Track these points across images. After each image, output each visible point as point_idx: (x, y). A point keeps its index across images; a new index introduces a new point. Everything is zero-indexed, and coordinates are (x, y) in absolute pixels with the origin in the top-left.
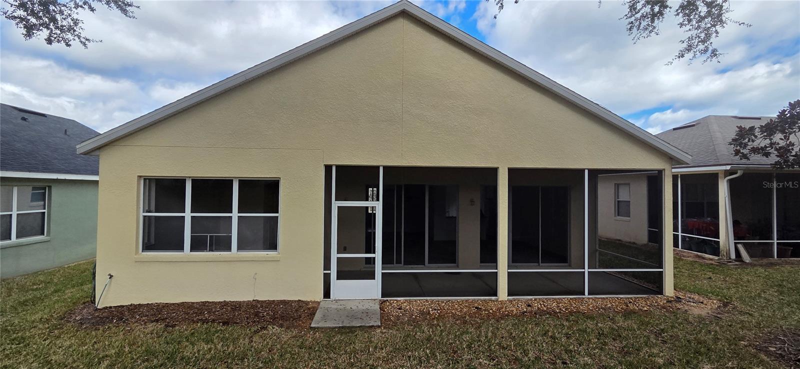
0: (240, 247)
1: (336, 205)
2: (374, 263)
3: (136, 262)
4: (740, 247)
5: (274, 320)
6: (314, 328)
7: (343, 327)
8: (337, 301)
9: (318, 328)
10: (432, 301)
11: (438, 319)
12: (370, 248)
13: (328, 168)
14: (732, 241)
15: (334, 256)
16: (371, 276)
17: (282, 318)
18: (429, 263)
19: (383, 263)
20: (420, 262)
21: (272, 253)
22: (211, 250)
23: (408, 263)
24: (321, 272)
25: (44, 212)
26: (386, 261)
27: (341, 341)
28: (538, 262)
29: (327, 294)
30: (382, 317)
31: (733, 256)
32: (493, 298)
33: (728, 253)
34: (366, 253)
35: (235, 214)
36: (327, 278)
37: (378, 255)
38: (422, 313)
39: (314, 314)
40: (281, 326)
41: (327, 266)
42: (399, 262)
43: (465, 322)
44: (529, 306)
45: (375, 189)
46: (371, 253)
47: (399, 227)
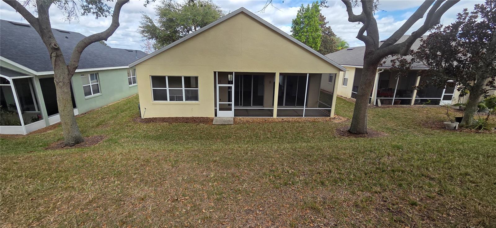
0: (186, 100)
1: (218, 86)
2: (231, 105)
3: (153, 104)
4: (379, 101)
5: (201, 122)
6: (214, 124)
7: (222, 124)
8: (219, 117)
9: (215, 124)
10: (251, 118)
11: (251, 123)
12: (230, 100)
13: (215, 73)
14: (376, 98)
15: (218, 103)
16: (231, 110)
17: (203, 122)
18: (253, 105)
19: (235, 105)
20: (250, 105)
21: (197, 102)
22: (176, 101)
23: (245, 105)
24: (214, 108)
25: (98, 84)
26: (236, 104)
27: (222, 127)
28: (295, 106)
29: (216, 115)
30: (234, 122)
31: (375, 104)
32: (272, 117)
33: (373, 103)
34: (228, 102)
35: (183, 89)
36: (216, 110)
37: (233, 103)
38: (247, 121)
39: (213, 121)
40: (203, 124)
41: (216, 106)
42: (241, 105)
43: (260, 123)
44: (283, 120)
45: (232, 75)
46: (230, 102)
47: (241, 89)
